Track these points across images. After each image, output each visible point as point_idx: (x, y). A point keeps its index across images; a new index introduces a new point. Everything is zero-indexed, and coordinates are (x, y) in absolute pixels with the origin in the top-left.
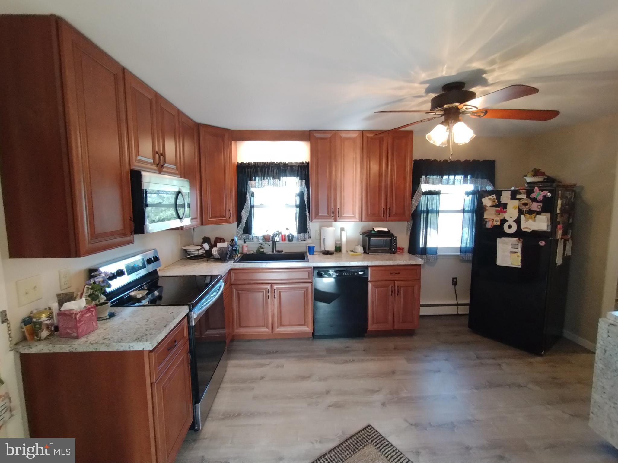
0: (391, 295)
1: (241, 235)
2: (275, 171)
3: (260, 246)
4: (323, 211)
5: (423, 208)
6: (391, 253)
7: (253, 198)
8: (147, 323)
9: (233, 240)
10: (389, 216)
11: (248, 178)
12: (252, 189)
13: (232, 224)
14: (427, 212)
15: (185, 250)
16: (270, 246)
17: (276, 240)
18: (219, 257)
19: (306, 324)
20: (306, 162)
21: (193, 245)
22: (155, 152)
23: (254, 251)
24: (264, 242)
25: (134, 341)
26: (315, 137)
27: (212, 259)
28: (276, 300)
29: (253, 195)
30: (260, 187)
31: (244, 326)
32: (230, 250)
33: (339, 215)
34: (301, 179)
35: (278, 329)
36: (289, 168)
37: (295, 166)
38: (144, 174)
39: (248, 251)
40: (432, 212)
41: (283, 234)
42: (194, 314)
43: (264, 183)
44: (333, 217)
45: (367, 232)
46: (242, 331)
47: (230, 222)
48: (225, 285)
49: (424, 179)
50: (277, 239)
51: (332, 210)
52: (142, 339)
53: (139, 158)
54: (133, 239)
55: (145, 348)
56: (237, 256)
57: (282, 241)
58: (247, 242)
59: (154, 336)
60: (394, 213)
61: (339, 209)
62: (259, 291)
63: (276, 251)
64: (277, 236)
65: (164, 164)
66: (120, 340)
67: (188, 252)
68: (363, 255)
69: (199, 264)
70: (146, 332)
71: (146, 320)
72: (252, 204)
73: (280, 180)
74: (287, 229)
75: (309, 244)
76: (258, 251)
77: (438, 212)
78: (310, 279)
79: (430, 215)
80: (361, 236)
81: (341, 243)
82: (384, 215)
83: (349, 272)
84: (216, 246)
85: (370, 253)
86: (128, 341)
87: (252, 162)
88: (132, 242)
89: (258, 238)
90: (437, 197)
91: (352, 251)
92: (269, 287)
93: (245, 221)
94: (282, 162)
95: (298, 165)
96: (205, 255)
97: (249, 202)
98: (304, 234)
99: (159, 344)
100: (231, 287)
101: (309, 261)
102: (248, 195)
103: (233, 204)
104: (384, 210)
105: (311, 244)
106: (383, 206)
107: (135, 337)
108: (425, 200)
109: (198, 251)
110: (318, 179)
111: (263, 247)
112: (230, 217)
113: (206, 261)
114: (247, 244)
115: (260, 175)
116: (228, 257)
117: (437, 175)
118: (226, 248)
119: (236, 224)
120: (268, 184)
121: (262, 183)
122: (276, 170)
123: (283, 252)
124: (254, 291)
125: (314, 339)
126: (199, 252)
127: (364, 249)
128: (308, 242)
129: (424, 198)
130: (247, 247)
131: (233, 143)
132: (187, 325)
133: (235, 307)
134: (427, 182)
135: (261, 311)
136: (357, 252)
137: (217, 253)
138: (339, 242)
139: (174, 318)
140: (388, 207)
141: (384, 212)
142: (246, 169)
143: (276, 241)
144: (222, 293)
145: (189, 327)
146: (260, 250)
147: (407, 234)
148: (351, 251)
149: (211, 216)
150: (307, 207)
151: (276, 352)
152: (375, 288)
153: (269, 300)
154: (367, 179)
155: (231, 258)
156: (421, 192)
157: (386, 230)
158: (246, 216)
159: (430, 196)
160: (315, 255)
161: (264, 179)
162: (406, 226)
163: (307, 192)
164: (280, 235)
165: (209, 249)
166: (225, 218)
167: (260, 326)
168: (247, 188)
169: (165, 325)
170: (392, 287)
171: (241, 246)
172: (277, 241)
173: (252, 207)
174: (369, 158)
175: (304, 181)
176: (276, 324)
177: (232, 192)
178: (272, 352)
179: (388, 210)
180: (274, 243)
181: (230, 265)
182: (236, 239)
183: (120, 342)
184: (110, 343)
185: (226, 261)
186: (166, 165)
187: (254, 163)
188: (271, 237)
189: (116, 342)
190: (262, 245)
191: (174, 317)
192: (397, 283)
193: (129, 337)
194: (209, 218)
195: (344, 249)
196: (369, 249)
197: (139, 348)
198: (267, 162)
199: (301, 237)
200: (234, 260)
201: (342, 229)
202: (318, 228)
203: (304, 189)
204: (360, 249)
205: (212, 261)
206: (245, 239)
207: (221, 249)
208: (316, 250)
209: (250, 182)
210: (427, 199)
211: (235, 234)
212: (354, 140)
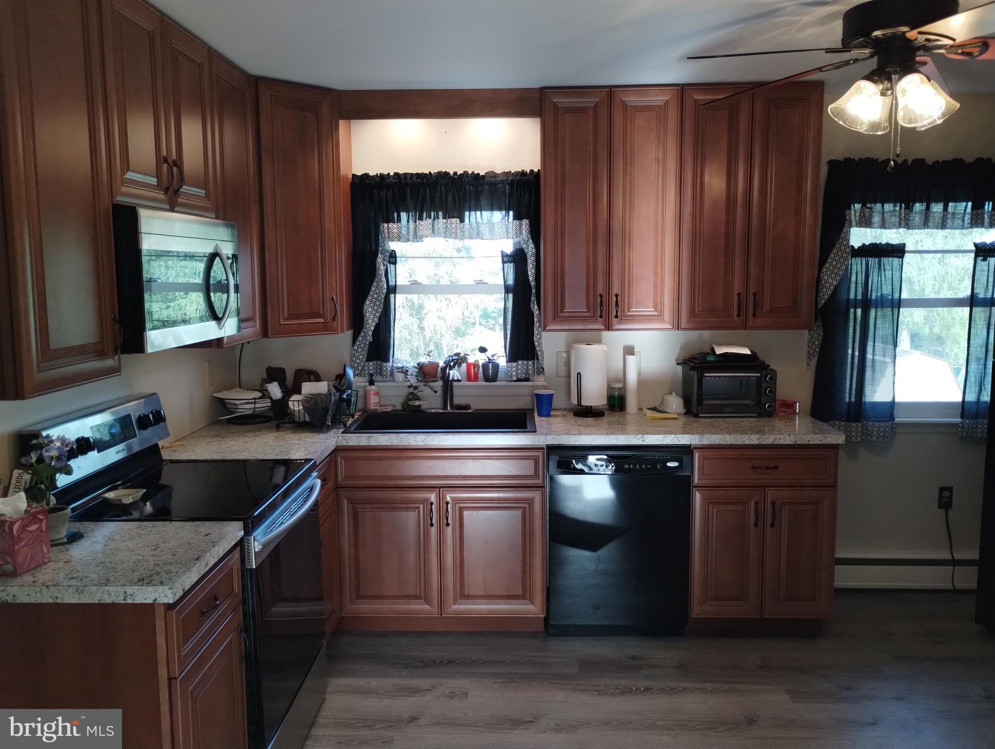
0: (756, 525)
1: (362, 364)
2: (450, 198)
3: (412, 393)
4: (575, 302)
5: (855, 292)
6: (760, 416)
7: (392, 266)
8: (154, 553)
9: (342, 376)
10: (754, 315)
11: (381, 215)
12: (390, 243)
13: (341, 335)
14: (866, 304)
15: (221, 400)
16: (436, 392)
17: (453, 377)
18: (307, 419)
19: (528, 594)
20: (532, 171)
21: (240, 388)
22: (161, 160)
23: (395, 406)
24: (421, 381)
25: (133, 583)
26: (555, 105)
27: (289, 423)
28: (449, 530)
29: (393, 258)
30: (411, 237)
31: (369, 594)
32: (335, 400)
33: (617, 311)
34: (518, 217)
35: (455, 607)
36: (486, 187)
37: (502, 182)
38: (143, 213)
39: (380, 406)
40: (879, 303)
41: (471, 360)
42: (256, 543)
43: (421, 228)
44: (601, 316)
45: (695, 358)
46: (365, 607)
47: (334, 331)
48: (322, 486)
49: (858, 214)
50: (454, 374)
51: (599, 298)
52: (152, 580)
53: (130, 175)
54: (120, 366)
55: (158, 599)
56: (353, 417)
57: (469, 379)
58: (377, 382)
59: (174, 576)
60: (766, 307)
61: (617, 296)
62: (408, 505)
63: (452, 407)
64: (456, 367)
65: (181, 187)
66: (104, 582)
67: (228, 406)
68: (683, 420)
69: (258, 436)
70: (157, 569)
71: (153, 548)
72: (390, 284)
73: (462, 221)
74: (483, 350)
75: (538, 387)
76: (405, 404)
77: (896, 304)
78: (539, 479)
79: (872, 312)
80: (680, 368)
81: (624, 387)
82: (741, 313)
83: (639, 460)
84: (299, 392)
85: (700, 415)
86: (122, 582)
87: (392, 174)
88: (115, 371)
89: (407, 371)
90: (896, 261)
91: (654, 409)
92: (433, 497)
93: (373, 328)
94: (470, 173)
95: (511, 178)
96: (271, 414)
97: (384, 279)
98: (525, 362)
99: (186, 594)
100: (338, 495)
101: (536, 432)
102: (380, 259)
103: (341, 283)
104: (739, 299)
105: (545, 387)
106: (737, 287)
107: (136, 577)
108: (859, 270)
109: (255, 403)
110: (563, 218)
111: (419, 394)
112: (334, 318)
113: (276, 430)
114: (377, 388)
115: (411, 205)
116: (329, 418)
117: (894, 201)
118: (324, 395)
119: (349, 334)
120: (433, 230)
121: (415, 229)
122: (453, 193)
123: (470, 408)
124: (395, 505)
125: (549, 635)
126: (257, 406)
127: (687, 403)
128: (537, 383)
129: (857, 265)
130: (377, 394)
131: (342, 123)
132: (239, 566)
133: (346, 547)
134: (865, 222)
135: (411, 557)
136: (668, 410)
137: (301, 407)
138: (620, 385)
139: (214, 544)
140: (752, 290)
141: (739, 305)
142: (376, 191)
143: (453, 380)
144: (316, 504)
145: (244, 571)
146: (411, 403)
147: (808, 364)
148: (650, 409)
149: (286, 316)
150: (534, 291)
151: (451, 662)
152: (711, 506)
153: (433, 530)
154: (693, 215)
155: (337, 422)
156: (848, 250)
157: (746, 351)
158: (375, 315)
159: (873, 262)
160: (555, 416)
161: (421, 218)
162: (806, 344)
163: (534, 251)
164: (464, 365)
165: (282, 398)
166: (321, 320)
167: (408, 597)
168: (377, 240)
169: (196, 557)
170: (756, 504)
171: (361, 393)
172: (456, 378)
173: (392, 290)
174: (700, 160)
175: (525, 222)
176: (450, 594)
177: (340, 253)
178: (439, 663)
179: (751, 298)
180: (448, 385)
181: (336, 439)
182: (350, 372)
183: (106, 585)
184: (85, 586)
185: (325, 429)
186: (185, 188)
187: (396, 174)
188: (439, 369)
189: (96, 585)
190: (416, 391)
191: (214, 542)
192: (771, 494)
193: (121, 577)
194: (281, 320)
195: (632, 404)
196: (700, 403)
197: (145, 599)
198: (430, 172)
199: (517, 370)
200: (345, 426)
201: (629, 351)
202: (562, 347)
203: (526, 242)
204: (675, 404)
205: (288, 429)
206: (371, 375)
207: (311, 398)
208: (556, 403)
209: (386, 225)
210: (864, 269)
211: (347, 362)
212: (660, 111)
